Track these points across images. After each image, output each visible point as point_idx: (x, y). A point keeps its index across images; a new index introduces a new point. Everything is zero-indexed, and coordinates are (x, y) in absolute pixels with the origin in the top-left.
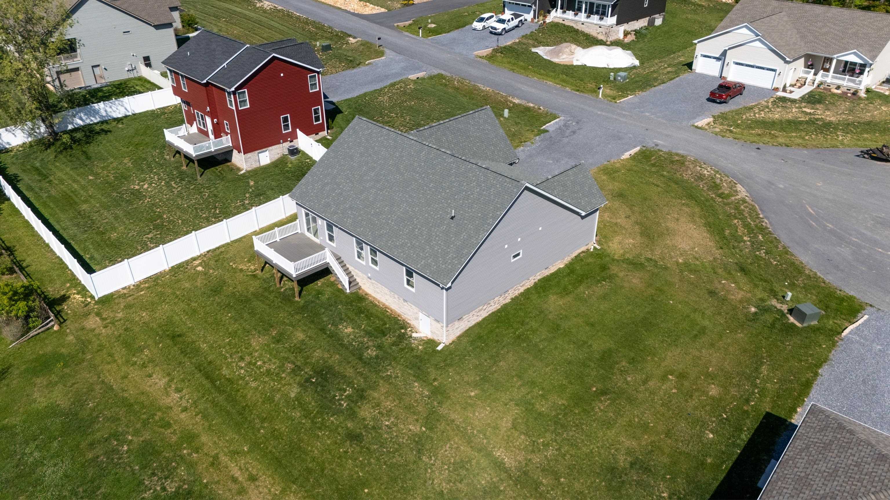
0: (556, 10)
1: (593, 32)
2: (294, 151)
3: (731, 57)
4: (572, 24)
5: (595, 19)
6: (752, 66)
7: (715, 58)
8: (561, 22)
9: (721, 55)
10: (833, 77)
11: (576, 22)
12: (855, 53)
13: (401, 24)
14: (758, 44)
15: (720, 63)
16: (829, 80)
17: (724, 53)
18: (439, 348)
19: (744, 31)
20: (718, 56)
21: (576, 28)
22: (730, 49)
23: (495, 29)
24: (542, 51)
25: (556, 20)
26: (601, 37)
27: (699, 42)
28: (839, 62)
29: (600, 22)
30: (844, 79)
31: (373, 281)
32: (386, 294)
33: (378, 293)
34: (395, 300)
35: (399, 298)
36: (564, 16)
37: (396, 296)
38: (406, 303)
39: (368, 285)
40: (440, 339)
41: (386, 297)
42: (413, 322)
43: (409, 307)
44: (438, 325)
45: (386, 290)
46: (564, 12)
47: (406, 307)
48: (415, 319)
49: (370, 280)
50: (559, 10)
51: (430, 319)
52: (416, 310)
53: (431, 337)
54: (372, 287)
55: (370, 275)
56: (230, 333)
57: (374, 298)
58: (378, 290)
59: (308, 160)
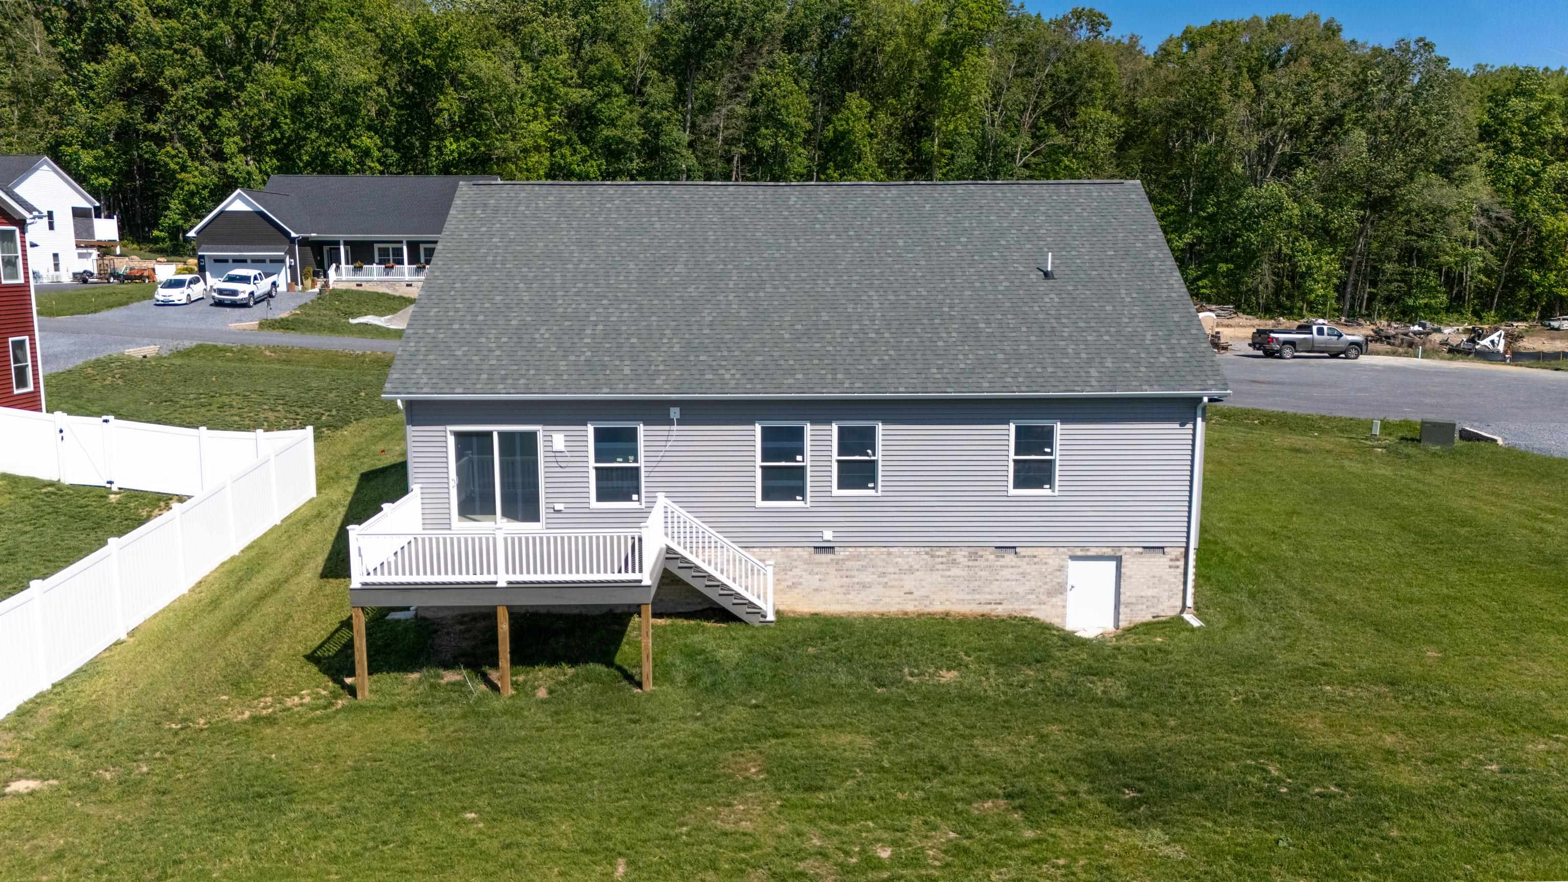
0: (338, 268)
4: (382, 289)
8: (356, 288)
11: (392, 283)
18: (1195, 622)
21: (397, 294)
25: (342, 288)
31: (841, 554)
32: (911, 570)
33: (864, 586)
34: (955, 571)
35: (974, 556)
36: (359, 277)
37: (960, 555)
38: (1009, 558)
39: (814, 581)
40: (1168, 608)
41: (909, 582)
42: (1043, 613)
43: (1024, 566)
44: (1160, 562)
45: (909, 557)
46: (358, 269)
47: (1006, 573)
48: (1050, 594)
49: (825, 558)
50: (343, 265)
51: (1119, 560)
52: (1054, 562)
53: (1123, 624)
54: (834, 581)
55: (828, 535)
56: (586, 851)
57: (850, 613)
58: (864, 577)
59: (47, 489)
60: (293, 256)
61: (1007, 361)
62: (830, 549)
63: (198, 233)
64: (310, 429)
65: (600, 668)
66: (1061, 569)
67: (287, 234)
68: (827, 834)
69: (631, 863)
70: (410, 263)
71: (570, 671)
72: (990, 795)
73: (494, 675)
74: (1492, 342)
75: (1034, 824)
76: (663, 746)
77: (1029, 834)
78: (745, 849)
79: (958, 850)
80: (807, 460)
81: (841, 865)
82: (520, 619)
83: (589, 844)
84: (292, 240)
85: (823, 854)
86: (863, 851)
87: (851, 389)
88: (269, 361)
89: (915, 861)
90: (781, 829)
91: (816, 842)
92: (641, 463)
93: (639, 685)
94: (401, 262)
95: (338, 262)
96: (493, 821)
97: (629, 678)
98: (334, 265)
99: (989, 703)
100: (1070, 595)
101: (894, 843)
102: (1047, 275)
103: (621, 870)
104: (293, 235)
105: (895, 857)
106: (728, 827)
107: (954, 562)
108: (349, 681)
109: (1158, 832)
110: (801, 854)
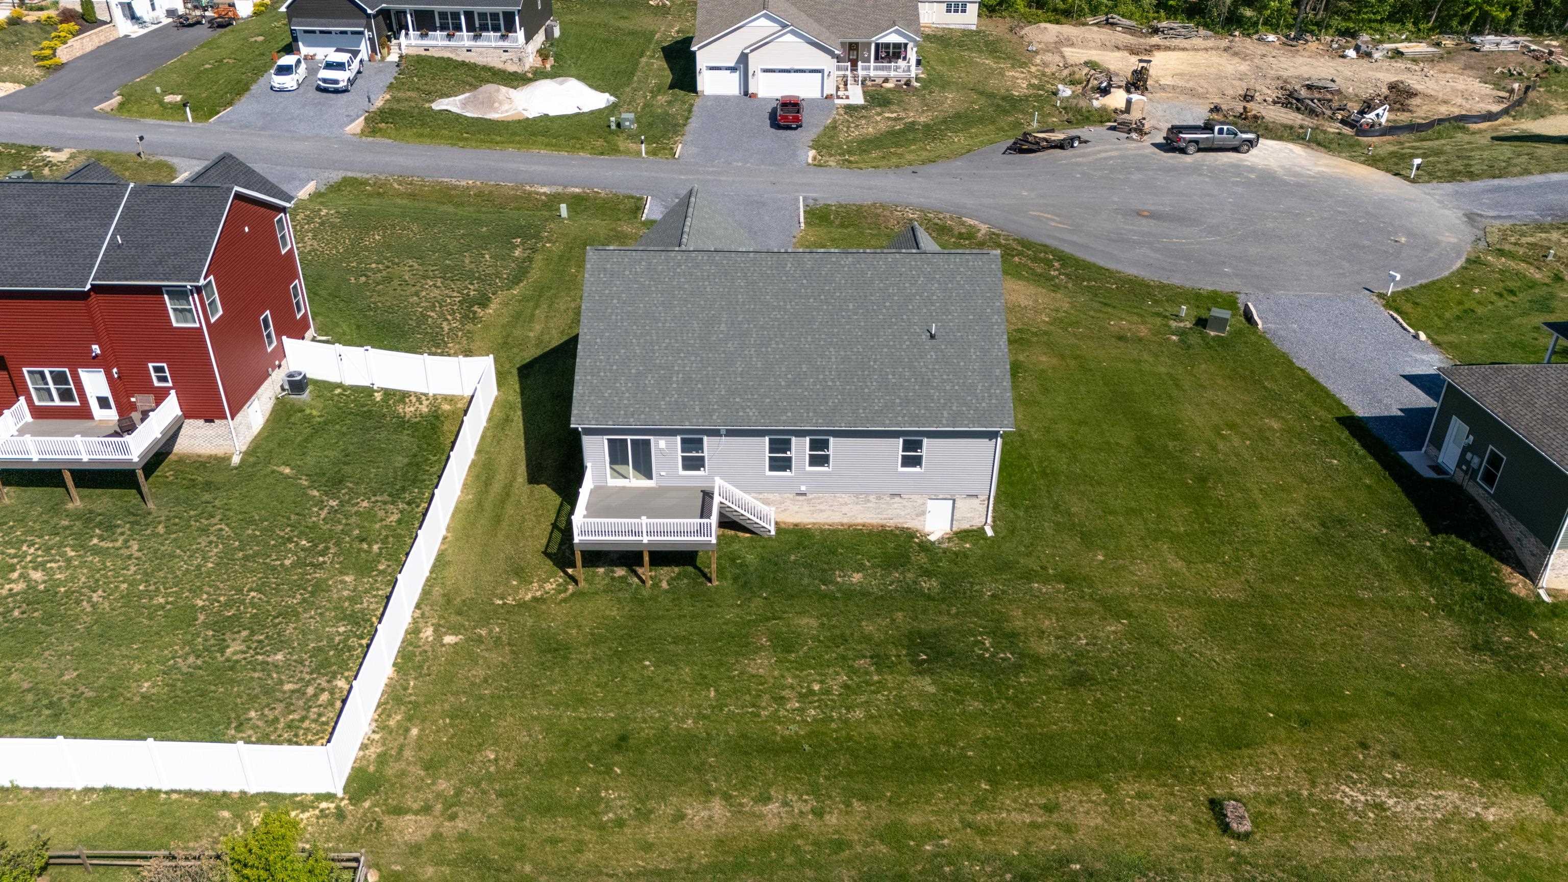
0: (407, 34)
1: (496, 61)
2: (297, 384)
3: (756, 62)
4: (446, 54)
5: (491, 39)
6: (788, 71)
7: (727, 68)
8: (424, 53)
9: (738, 62)
10: (876, 69)
11: (455, 49)
12: (897, 32)
13: (106, 106)
14: (790, 38)
15: (736, 75)
16: (872, 73)
17: (743, 59)
18: (990, 532)
19: (763, 22)
20: (732, 64)
21: (459, 59)
22: (752, 51)
23: (336, 82)
24: (451, 104)
25: (413, 52)
26: (511, 68)
27: (699, 49)
28: (877, 45)
29: (501, 43)
30: (889, 68)
31: (810, 496)
32: (846, 504)
33: (821, 511)
34: (869, 505)
35: (879, 498)
36: (426, 42)
37: (872, 498)
38: (897, 499)
39: (796, 508)
40: (977, 522)
41: (845, 509)
42: (912, 524)
43: (905, 502)
44: (975, 502)
45: (846, 498)
46: (424, 36)
47: (895, 506)
48: (917, 515)
49: (801, 498)
50: (411, 32)
51: (954, 501)
52: (920, 501)
53: (954, 529)
54: (806, 508)
55: (803, 488)
56: (698, 684)
57: (814, 524)
58: (822, 507)
59: (338, 391)
60: (370, 30)
61: (901, 404)
62: (805, 494)
63: (288, 8)
64: (491, 356)
65: (690, 569)
66: (924, 504)
67: (364, 11)
68: (795, 677)
69: (716, 691)
70: (468, 31)
71: (676, 570)
72: (864, 657)
73: (640, 571)
74: (1378, 115)
75: (879, 672)
76: (724, 624)
77: (876, 678)
78: (762, 684)
79: (846, 686)
80: (792, 454)
81: (799, 693)
82: (652, 554)
83: (699, 680)
84: (369, 16)
85: (792, 687)
86: (808, 686)
87: (816, 425)
88: (400, 195)
89: (828, 692)
90: (776, 673)
91: (790, 680)
92: (706, 454)
93: (710, 581)
94: (459, 29)
95: (407, 29)
96: (657, 666)
97: (705, 575)
98: (403, 32)
99: (872, 598)
100: (928, 515)
101: (822, 682)
102: (932, 337)
103: (712, 694)
104: (369, 11)
105: (821, 689)
106: (754, 672)
107: (869, 501)
108: (570, 571)
109: (928, 679)
110: (783, 688)
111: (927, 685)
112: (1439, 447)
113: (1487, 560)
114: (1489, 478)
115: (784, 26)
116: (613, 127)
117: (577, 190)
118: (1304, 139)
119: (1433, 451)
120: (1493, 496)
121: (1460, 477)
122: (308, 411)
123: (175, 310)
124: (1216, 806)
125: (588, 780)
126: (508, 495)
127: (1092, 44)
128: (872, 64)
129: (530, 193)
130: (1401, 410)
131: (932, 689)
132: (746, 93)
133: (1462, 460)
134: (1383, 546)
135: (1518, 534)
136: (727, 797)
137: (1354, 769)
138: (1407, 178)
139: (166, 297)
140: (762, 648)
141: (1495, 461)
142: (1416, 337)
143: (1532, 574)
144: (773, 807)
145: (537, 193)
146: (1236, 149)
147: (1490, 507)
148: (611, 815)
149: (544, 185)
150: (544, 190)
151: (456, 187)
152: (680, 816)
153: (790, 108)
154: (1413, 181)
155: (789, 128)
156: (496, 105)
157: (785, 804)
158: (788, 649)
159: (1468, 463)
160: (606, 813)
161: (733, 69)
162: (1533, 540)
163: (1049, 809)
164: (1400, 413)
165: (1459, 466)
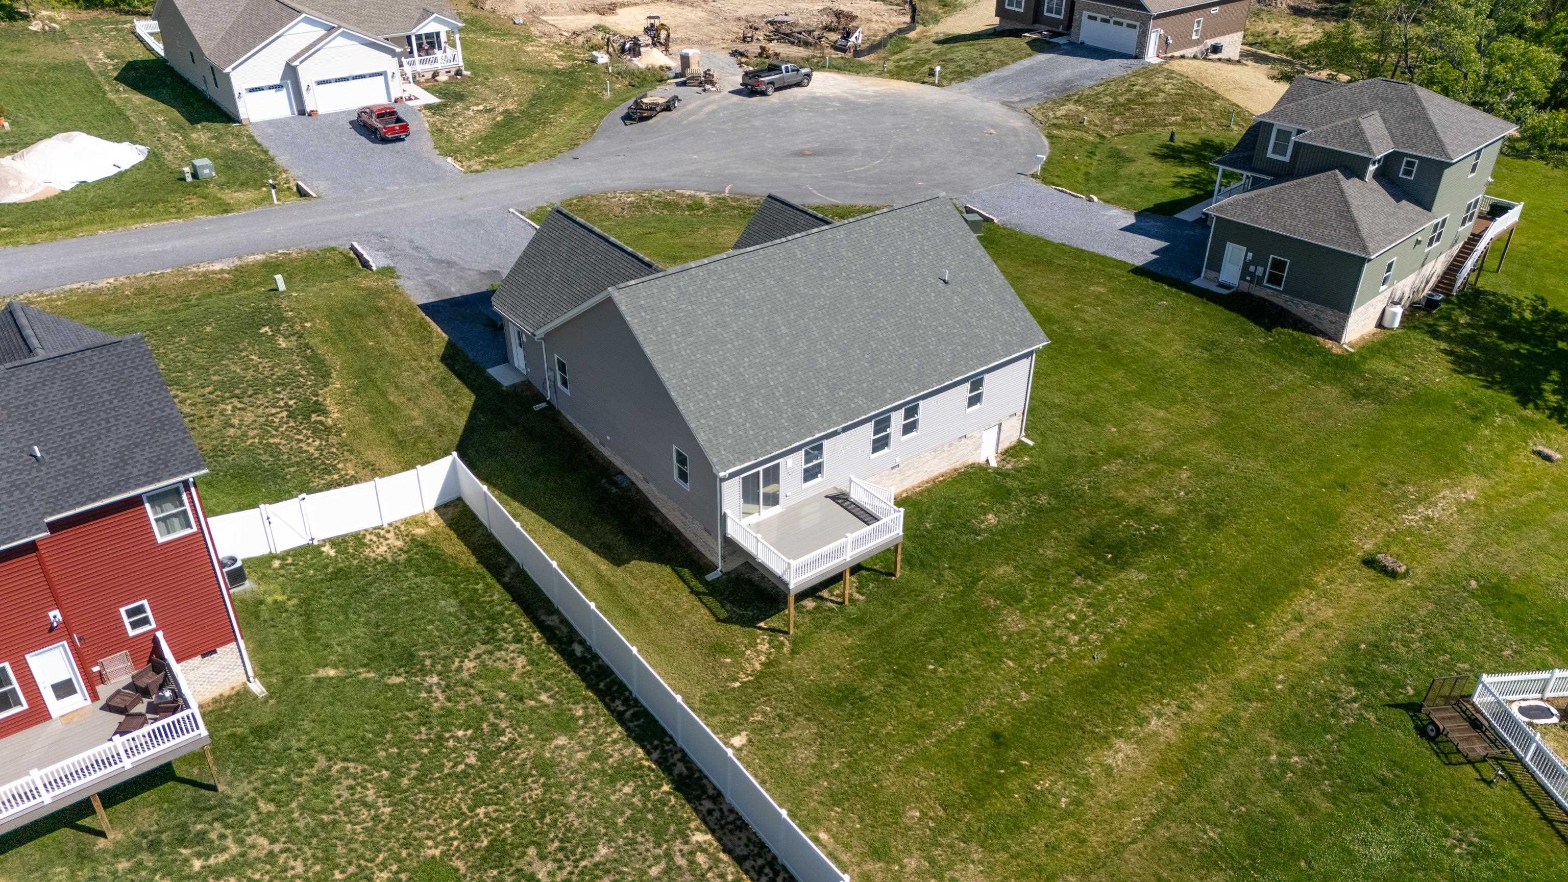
3: (307, 74)
6: (347, 79)
7: (271, 87)
9: (283, 78)
10: (422, 62)
12: (437, 20)
14: (341, 41)
15: (285, 93)
16: (419, 68)
17: (291, 72)
18: (1029, 442)
19: (303, 27)
20: (277, 82)
22: (298, 64)
27: (233, 69)
28: (419, 37)
30: (435, 60)
31: (901, 466)
32: (928, 461)
33: (909, 476)
34: (944, 454)
35: (951, 445)
37: (946, 447)
38: (964, 440)
39: (890, 482)
40: (1014, 437)
41: (925, 468)
43: (968, 441)
44: (1014, 419)
45: (927, 456)
47: (962, 447)
48: (976, 450)
49: (895, 470)
51: (999, 425)
52: (978, 435)
53: (1000, 451)
54: (898, 479)
55: (897, 460)
56: (991, 662)
57: (906, 491)
58: (909, 473)
59: (276, 564)
61: (963, 350)
62: (898, 466)
65: (864, 573)
66: (980, 437)
68: (1049, 617)
69: (1010, 659)
72: (1074, 576)
73: (828, 594)
74: (856, 37)
75: (1097, 582)
76: (947, 604)
77: (1100, 588)
78: (1035, 636)
79: (1090, 605)
80: (891, 429)
81: (1067, 628)
83: (987, 658)
85: (1057, 626)
86: (1067, 619)
87: (910, 395)
89: (1084, 616)
90: (1032, 622)
91: (1049, 622)
92: (824, 458)
93: (893, 575)
96: (942, 665)
97: (881, 572)
99: (1020, 529)
100: (983, 446)
101: (1071, 611)
102: (947, 283)
103: (1011, 663)
105: (1077, 616)
106: (1017, 630)
107: (943, 451)
108: (763, 625)
109: (1132, 570)
110: (1052, 630)
111: (1135, 576)
112: (1218, 270)
113: (1307, 337)
114: (1275, 279)
115: (330, 30)
116: (189, 179)
117: (259, 257)
118: (824, 67)
119: (1212, 274)
120: (1284, 292)
121: (1245, 287)
122: (269, 600)
123: (157, 520)
124: (1370, 562)
125: (1013, 784)
126: (609, 584)
127: (561, 10)
128: (417, 58)
129: (205, 274)
130: (1154, 253)
131: (1143, 576)
132: (302, 112)
133: (1245, 271)
134: (1251, 350)
135: (1314, 312)
136: (1119, 735)
137: (1396, 501)
138: (933, 84)
139: (147, 506)
140: (997, 608)
141: (1278, 265)
142: (1090, 200)
143: (1336, 337)
144: (1154, 721)
145: (214, 272)
146: (799, 85)
147: (1282, 300)
148: (1063, 800)
149: (211, 262)
150: (217, 267)
151: (99, 292)
152: (1108, 771)
153: (387, 118)
154: (939, 85)
155: (399, 140)
156: (12, 183)
157: (1159, 715)
158: (1019, 600)
159: (1253, 275)
160: (1059, 801)
161: (278, 87)
162: (1330, 312)
163: (1299, 618)
164: (1156, 257)
165: (1242, 278)
